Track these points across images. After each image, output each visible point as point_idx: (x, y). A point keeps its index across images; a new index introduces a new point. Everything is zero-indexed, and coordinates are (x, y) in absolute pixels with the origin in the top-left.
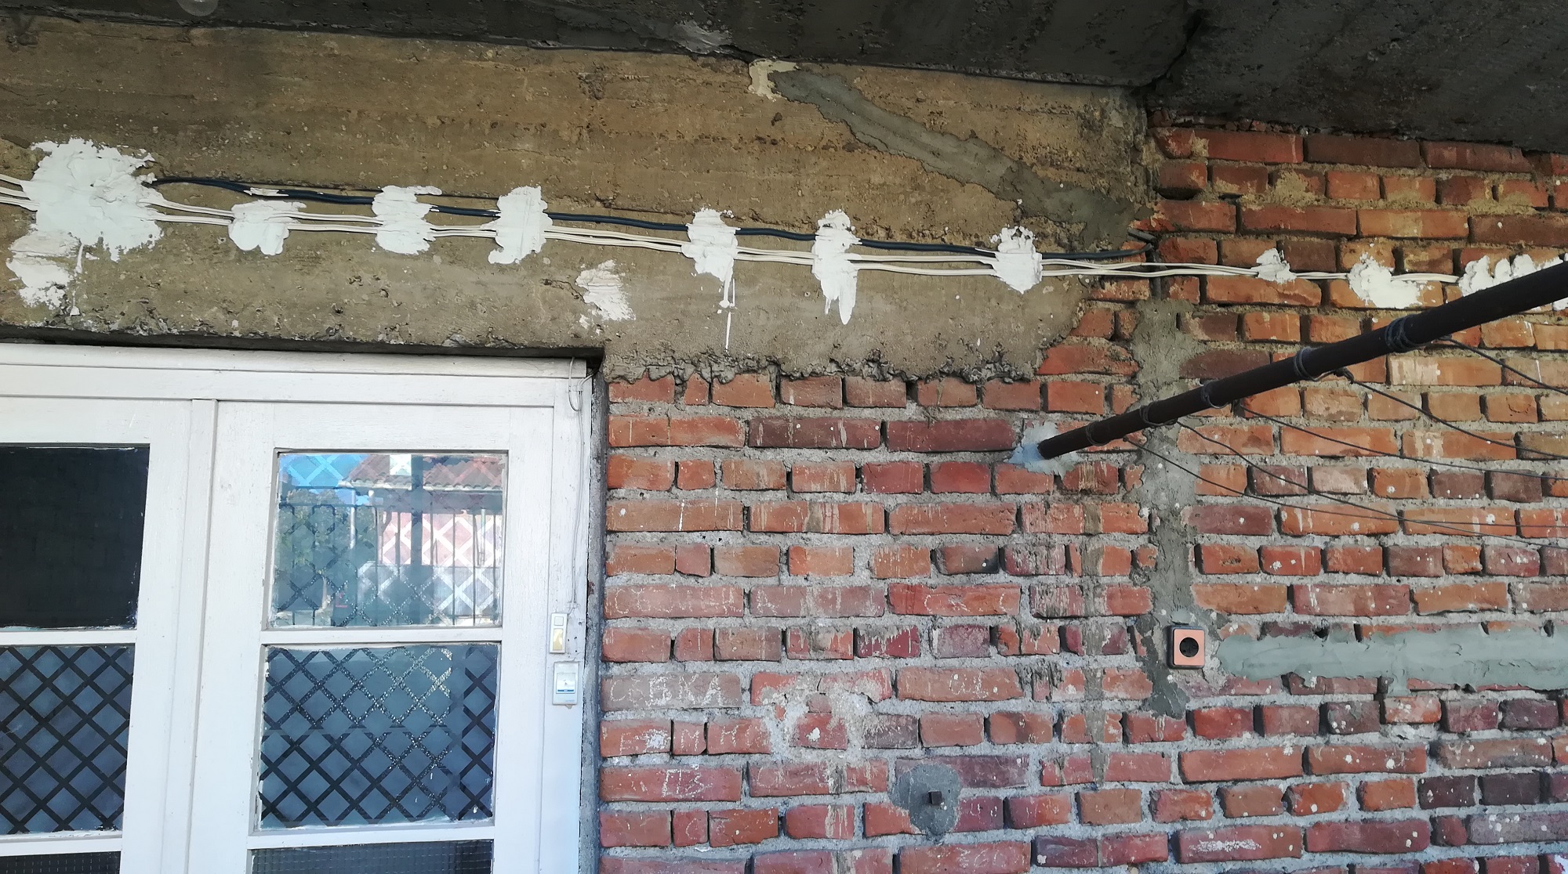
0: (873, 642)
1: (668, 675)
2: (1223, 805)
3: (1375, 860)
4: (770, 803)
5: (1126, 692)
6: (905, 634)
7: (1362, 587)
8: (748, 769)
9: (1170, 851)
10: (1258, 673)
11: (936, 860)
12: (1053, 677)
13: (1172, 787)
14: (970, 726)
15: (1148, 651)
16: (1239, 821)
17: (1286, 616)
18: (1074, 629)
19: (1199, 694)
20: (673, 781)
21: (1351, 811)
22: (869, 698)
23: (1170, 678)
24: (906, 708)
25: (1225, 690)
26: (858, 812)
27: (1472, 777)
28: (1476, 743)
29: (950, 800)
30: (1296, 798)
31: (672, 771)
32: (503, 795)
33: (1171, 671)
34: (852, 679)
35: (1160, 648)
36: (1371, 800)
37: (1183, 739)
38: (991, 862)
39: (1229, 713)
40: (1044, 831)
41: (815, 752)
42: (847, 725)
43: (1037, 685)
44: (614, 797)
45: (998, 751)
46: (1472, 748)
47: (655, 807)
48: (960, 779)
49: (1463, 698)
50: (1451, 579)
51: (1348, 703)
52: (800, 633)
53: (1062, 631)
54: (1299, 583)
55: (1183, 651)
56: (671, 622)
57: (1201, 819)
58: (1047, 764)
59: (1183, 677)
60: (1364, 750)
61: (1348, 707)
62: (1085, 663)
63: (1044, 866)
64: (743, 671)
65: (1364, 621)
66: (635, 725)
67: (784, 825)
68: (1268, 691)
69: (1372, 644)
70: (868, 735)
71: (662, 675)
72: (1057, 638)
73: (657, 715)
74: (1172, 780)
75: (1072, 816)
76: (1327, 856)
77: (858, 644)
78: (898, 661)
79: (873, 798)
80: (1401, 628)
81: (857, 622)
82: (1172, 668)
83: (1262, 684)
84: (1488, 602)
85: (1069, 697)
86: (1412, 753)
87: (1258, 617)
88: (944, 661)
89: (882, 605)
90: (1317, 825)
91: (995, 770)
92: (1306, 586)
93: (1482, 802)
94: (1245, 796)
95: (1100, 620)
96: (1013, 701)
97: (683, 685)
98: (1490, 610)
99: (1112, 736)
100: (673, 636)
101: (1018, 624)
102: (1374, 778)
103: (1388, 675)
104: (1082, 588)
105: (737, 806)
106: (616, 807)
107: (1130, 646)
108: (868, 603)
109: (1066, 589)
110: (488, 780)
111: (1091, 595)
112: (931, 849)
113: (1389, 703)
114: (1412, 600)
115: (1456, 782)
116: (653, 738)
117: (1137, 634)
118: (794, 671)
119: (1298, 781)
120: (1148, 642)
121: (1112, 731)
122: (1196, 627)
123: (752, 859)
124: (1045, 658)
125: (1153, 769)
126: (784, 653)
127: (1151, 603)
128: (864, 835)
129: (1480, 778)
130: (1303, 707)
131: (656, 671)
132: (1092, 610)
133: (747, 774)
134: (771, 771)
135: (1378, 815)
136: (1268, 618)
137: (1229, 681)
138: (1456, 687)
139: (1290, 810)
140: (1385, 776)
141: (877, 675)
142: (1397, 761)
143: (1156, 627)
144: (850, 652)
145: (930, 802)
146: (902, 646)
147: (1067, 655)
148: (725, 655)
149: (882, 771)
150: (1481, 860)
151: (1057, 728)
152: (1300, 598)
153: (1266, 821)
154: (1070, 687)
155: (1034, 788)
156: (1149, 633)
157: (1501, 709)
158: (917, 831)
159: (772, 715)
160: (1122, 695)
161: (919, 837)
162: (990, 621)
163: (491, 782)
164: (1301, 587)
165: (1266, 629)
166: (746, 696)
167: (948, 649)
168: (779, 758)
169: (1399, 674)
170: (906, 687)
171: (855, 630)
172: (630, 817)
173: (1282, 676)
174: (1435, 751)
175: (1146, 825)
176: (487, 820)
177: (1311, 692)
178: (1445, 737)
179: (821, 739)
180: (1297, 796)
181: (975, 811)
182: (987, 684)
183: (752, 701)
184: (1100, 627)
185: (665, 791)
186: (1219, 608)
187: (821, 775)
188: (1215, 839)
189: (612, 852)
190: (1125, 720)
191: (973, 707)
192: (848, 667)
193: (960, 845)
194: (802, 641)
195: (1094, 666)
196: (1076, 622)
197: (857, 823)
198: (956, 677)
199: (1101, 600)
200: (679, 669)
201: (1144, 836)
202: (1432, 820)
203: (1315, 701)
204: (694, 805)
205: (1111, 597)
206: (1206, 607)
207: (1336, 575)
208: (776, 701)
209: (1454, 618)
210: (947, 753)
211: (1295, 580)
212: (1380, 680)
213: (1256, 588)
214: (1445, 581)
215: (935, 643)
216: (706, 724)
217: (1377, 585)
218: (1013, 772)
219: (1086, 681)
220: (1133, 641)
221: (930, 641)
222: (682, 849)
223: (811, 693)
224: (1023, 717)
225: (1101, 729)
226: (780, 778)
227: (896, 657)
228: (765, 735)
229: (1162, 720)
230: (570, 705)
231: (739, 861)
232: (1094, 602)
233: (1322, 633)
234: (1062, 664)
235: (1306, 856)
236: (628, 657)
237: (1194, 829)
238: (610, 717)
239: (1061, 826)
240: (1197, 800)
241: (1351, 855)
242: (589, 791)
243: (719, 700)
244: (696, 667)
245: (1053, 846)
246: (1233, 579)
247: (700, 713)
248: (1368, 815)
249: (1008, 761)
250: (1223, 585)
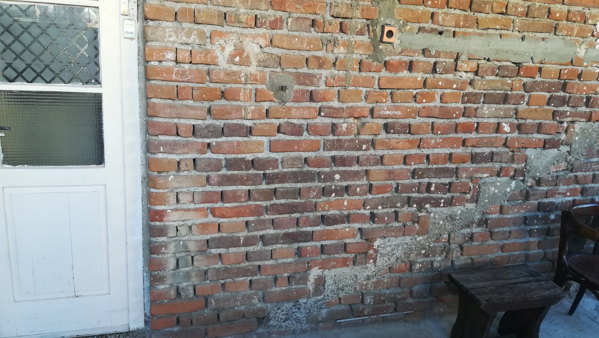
0: (263, 21)
1: (174, 28)
2: (392, 98)
3: (442, 121)
4: (218, 85)
5: (363, 51)
6: (277, 19)
7: (460, 15)
8: (209, 71)
9: (370, 114)
10: (414, 48)
11: (283, 112)
12: (335, 43)
13: (374, 90)
14: (300, 60)
15: (374, 35)
16: (396, 104)
17: (429, 25)
18: (346, 23)
19: (391, 54)
20: (177, 73)
21: (437, 103)
22: (260, 46)
23: (380, 47)
24: (276, 51)
25: (400, 53)
26: (253, 92)
27: (482, 93)
28: (486, 81)
29: (290, 89)
30: (418, 97)
31: (177, 69)
32: (104, 76)
33: (381, 44)
34: (254, 37)
35: (379, 34)
36: (445, 99)
37: (381, 71)
38: (303, 114)
39: (400, 63)
40: (325, 104)
41: (237, 66)
42: (251, 56)
43: (328, 45)
44: (152, 78)
45: (311, 71)
46: (485, 82)
47: (170, 83)
48: (295, 82)
49: (486, 63)
50: (493, 15)
51: (444, 62)
52: (232, 14)
53: (341, 23)
54: (436, 11)
55: (387, 36)
56: (175, 4)
57: (383, 102)
58: (329, 78)
59: (386, 47)
60: (447, 80)
61: (444, 63)
62: (349, 38)
63: (323, 116)
64: (207, 29)
65: (457, 30)
66: (160, 48)
67: (223, 95)
68: (416, 55)
69: (458, 39)
70: (259, 61)
71: (171, 27)
72: (339, 26)
73: (170, 45)
74: (375, 87)
75: (336, 99)
76: (425, 118)
77: (257, 22)
78: (273, 31)
79: (260, 87)
80: (470, 34)
81: (257, 12)
82: (381, 42)
83: (414, 52)
84: (505, 26)
85: (340, 51)
86: (463, 83)
87: (418, 24)
88: (292, 32)
89: (268, 5)
90: (424, 107)
91: (309, 79)
92: (439, 13)
93: (483, 103)
94: (400, 95)
95: (357, 20)
96: (318, 51)
97: (181, 32)
98: (504, 29)
99: (355, 68)
100: (176, 10)
101: (324, 19)
102: (448, 91)
103: (462, 52)
104: (351, 5)
105: (204, 85)
106: (153, 82)
107: (367, 32)
108: (262, 4)
109: (345, 5)
110: (98, 69)
111: (355, 9)
112: (281, 108)
113: (459, 63)
114: (477, 23)
115: (476, 94)
116: (168, 54)
117: (370, 27)
118: (229, 31)
119: (421, 90)
120: (374, 31)
121: (355, 66)
122: (394, 26)
123: (210, 107)
124: (334, 35)
125: (368, 83)
126: (225, 23)
127: (378, 15)
128: (256, 101)
129: (485, 94)
130: (428, 62)
131: (169, 25)
132: (354, 15)
133: (208, 73)
134: (218, 72)
135: (446, 105)
136: (422, 25)
137: (402, 49)
138: (485, 59)
139: (415, 101)
140: (452, 90)
141: (264, 36)
142: (457, 85)
143: (378, 25)
144: (253, 25)
145: (282, 89)
146: (275, 24)
147: (342, 34)
148: (199, 21)
149: (264, 76)
150: (478, 123)
151: (334, 64)
152: (435, 17)
153: (406, 104)
154: (342, 47)
155: (323, 87)
156: (375, 27)
157: (498, 69)
158: (276, 101)
159: (220, 49)
160: (361, 52)
161: (277, 103)
162: (313, 17)
163: (99, 70)
164: (437, 13)
165: (420, 30)
166: (208, 40)
167: (294, 27)
168: (222, 67)
169: (465, 52)
170: (276, 42)
171: (256, 16)
172: (159, 87)
173: (423, 50)
174: (471, 83)
175: (362, 104)
176: (99, 85)
177: (432, 57)
178: (476, 77)
179: (240, 61)
180: (419, 96)
181: (299, 94)
182: (309, 44)
183: (211, 43)
184: (357, 23)
185: (174, 77)
186: (404, 19)
187: (239, 76)
188: (387, 110)
189: (152, 100)
190: (360, 63)
191: (302, 53)
192: (253, 31)
193: (293, 107)
194: (233, 18)
195: (352, 39)
196: (347, 20)
197: (253, 96)
198: (297, 39)
199: (358, 11)
200: (179, 25)
201: (361, 108)
202: (465, 108)
203: (433, 60)
204: (186, 84)
205: (363, 10)
206: (399, 18)
207: (451, 9)
208: (221, 43)
209: (490, 31)
210: (290, 71)
211: (435, 10)
212: (458, 53)
213: (420, 12)
214: (491, 16)
215: (289, 24)
216: (191, 51)
217: (465, 15)
218: (315, 80)
219: (348, 45)
220: (368, 30)
221: (287, 23)
222: (181, 101)
223: (236, 41)
224: (321, 58)
225: (351, 65)
226: (222, 76)
227: (272, 29)
228: (216, 57)
229: (375, 63)
230: (132, 39)
231: (205, 107)
232: (356, 12)
233: (441, 33)
234: (340, 38)
235: (418, 118)
236: (157, 18)
237: (380, 106)
238: (149, 44)
239: (331, 102)
240: (382, 95)
241: (433, 119)
242: (142, 76)
243: (197, 41)
244: (187, 25)
245: (327, 109)
246: (412, 7)
247: (189, 46)
248: (442, 105)
249: (314, 76)
250: (407, 9)
